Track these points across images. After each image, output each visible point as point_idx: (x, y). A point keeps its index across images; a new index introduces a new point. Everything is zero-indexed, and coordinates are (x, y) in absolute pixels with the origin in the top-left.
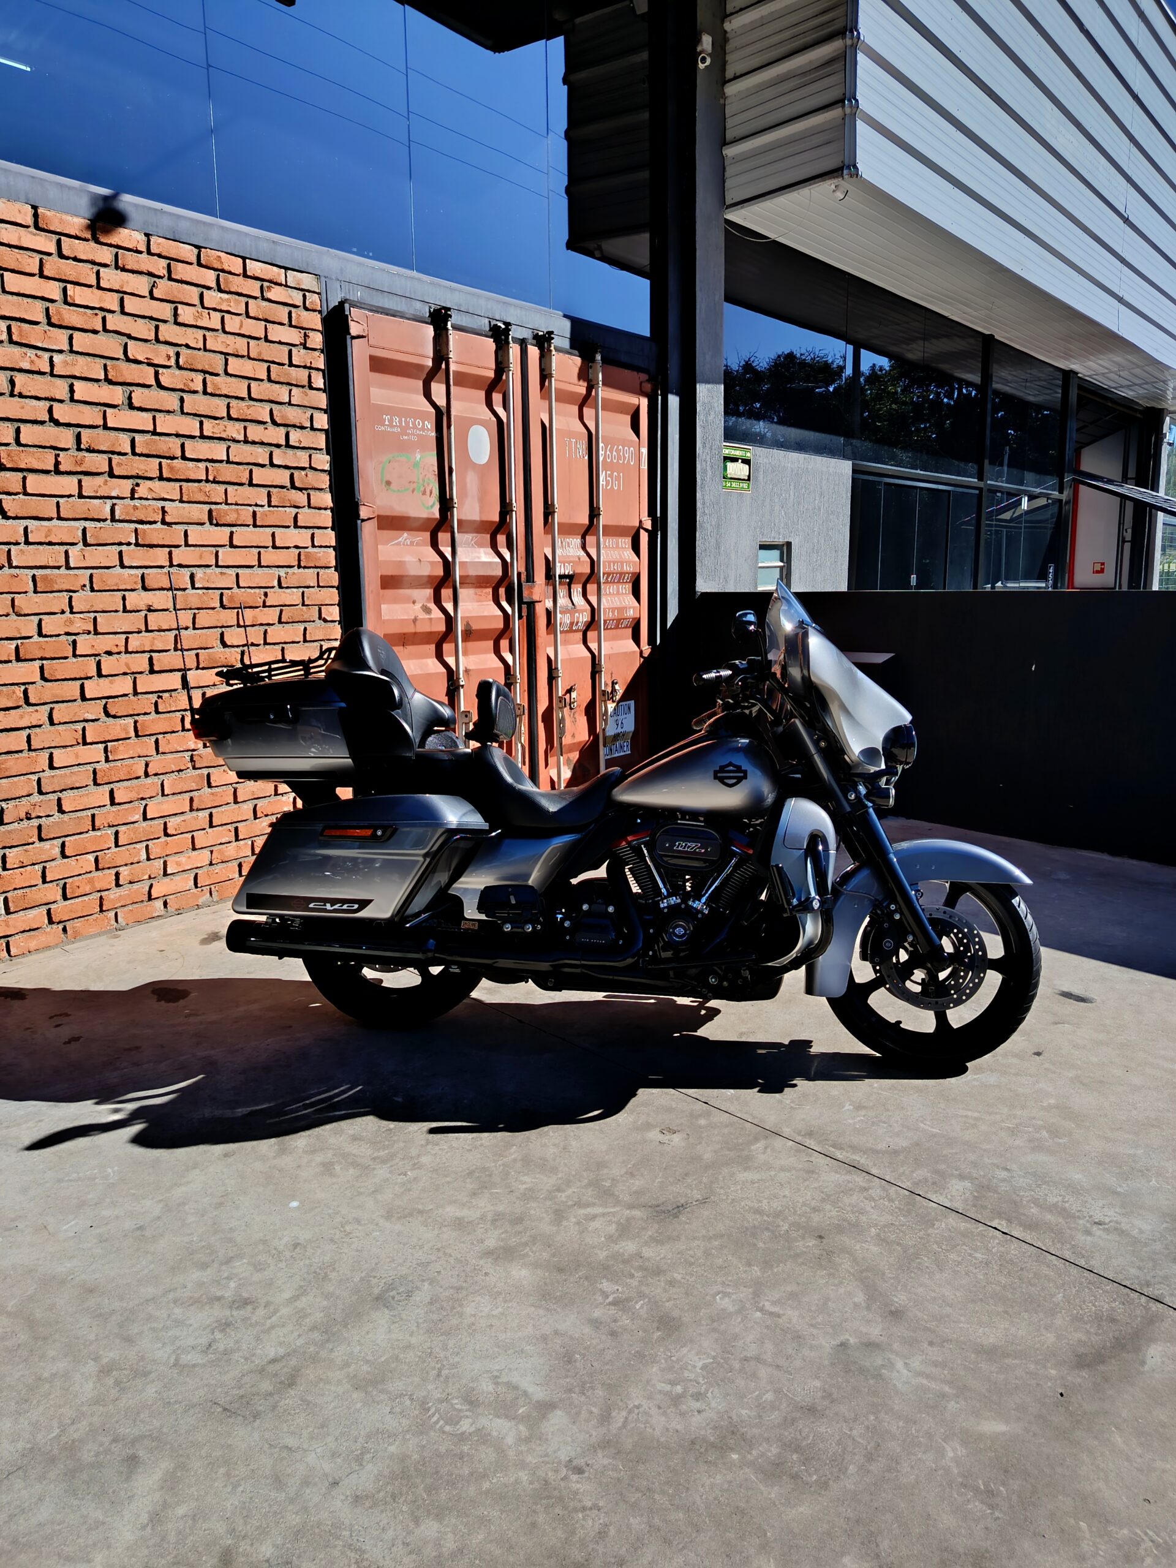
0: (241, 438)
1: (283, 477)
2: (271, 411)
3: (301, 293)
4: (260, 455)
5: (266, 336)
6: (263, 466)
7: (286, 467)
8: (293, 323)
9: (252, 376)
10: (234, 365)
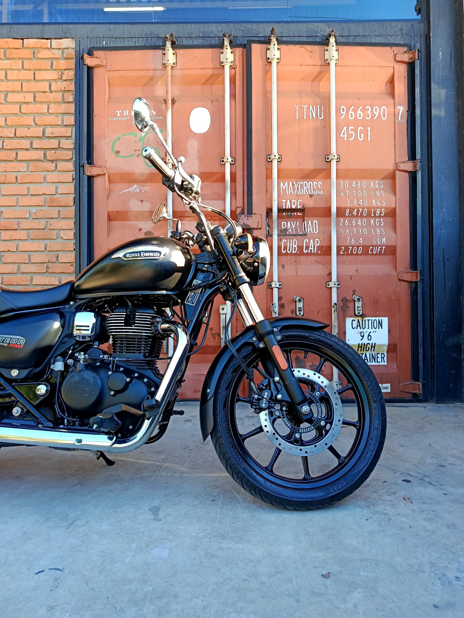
0: (13, 135)
1: (40, 154)
2: (34, 119)
3: (61, 51)
4: (26, 144)
5: (34, 78)
6: (27, 150)
7: (41, 149)
8: (54, 68)
9: (23, 101)
10: (11, 97)
